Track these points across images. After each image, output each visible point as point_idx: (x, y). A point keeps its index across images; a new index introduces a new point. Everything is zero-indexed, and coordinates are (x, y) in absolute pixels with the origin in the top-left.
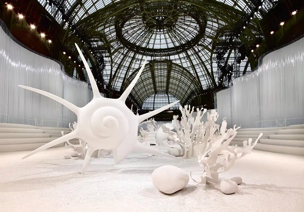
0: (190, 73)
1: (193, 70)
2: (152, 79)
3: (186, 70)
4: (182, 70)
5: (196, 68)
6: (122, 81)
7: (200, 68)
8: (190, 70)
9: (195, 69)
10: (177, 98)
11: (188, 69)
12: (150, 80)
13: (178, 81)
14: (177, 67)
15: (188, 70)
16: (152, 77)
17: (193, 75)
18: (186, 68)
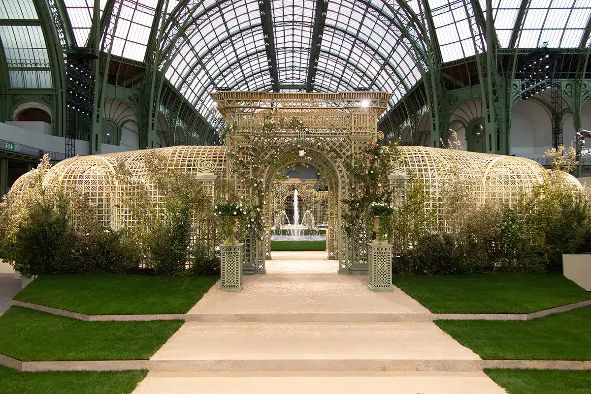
6: (149, 20)
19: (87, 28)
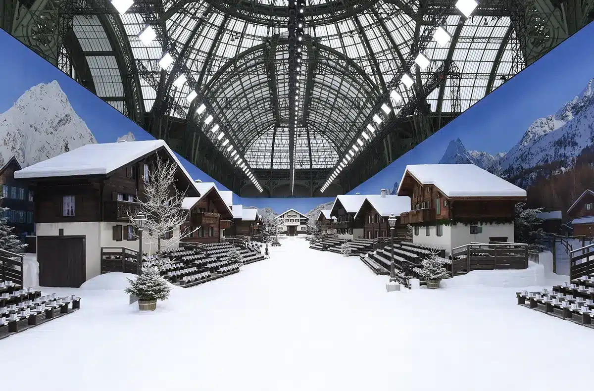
0: (362, 73)
1: (371, 65)
2: (268, 88)
3: (355, 65)
4: (344, 64)
5: (378, 60)
7: (388, 60)
8: (363, 67)
9: (376, 65)
10: (328, 137)
11: (359, 64)
12: (263, 90)
13: (334, 94)
14: (333, 57)
16: (268, 81)
17: (372, 78)
18: (355, 62)
19: (153, 99)
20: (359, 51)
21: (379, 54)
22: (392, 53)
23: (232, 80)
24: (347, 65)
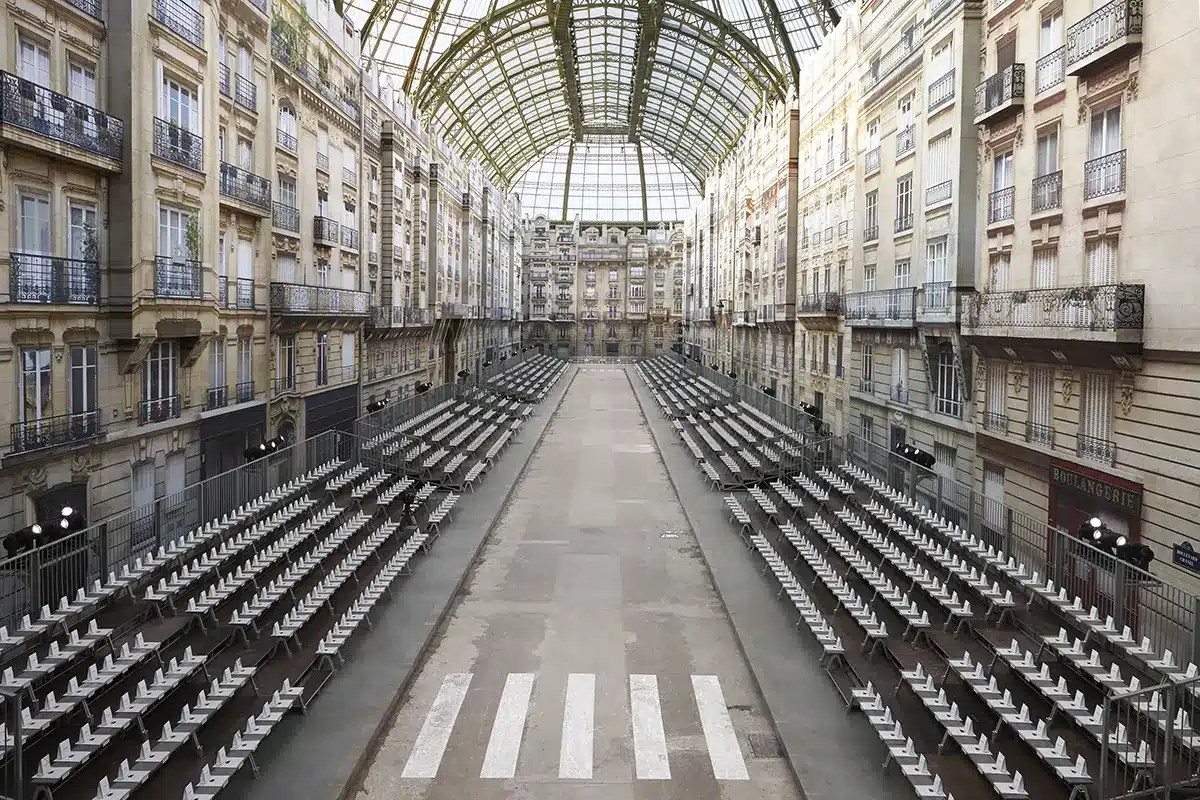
0: (753, 50)
1: (773, 37)
3: (738, 36)
4: (716, 33)
5: (789, 26)
7: (809, 27)
8: (756, 39)
9: (784, 34)
11: (747, 33)
14: (693, 19)
15: (749, 34)
17: (775, 61)
18: (739, 28)
20: (748, 9)
21: (791, 15)
22: (816, 13)
23: (480, 61)
24: (723, 34)
